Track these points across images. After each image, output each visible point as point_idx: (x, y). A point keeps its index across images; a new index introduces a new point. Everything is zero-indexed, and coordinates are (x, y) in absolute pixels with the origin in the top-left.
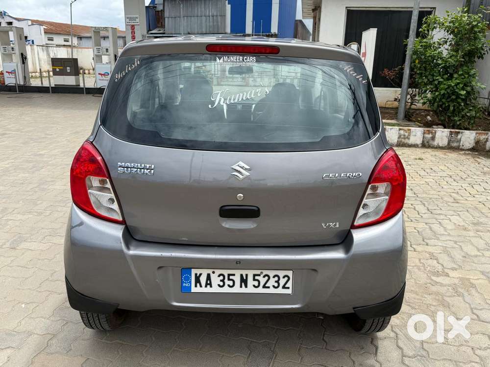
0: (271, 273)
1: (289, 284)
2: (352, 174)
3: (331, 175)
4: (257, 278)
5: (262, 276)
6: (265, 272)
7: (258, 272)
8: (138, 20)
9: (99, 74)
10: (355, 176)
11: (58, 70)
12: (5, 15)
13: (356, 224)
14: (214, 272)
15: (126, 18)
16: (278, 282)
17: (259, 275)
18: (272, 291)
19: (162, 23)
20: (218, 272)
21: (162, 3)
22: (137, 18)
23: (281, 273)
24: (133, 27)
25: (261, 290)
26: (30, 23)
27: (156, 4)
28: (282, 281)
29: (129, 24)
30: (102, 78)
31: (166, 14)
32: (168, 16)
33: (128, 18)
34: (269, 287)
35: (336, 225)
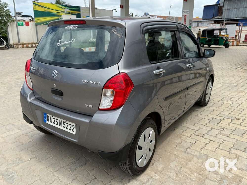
0: (69, 123)
1: (74, 130)
2: (95, 82)
3: (85, 81)
4: (64, 123)
5: (66, 123)
6: (67, 122)
7: (65, 121)
8: (188, 12)
9: (166, 40)
10: (96, 83)
11: (150, 38)
12: (147, 14)
13: (100, 108)
14: (52, 117)
15: (183, 12)
16: (71, 127)
17: (65, 122)
18: (68, 131)
19: (221, 13)
20: (54, 117)
21: (223, 2)
22: (188, 11)
23: (72, 124)
24: (185, 16)
25: (65, 129)
26: (156, 17)
27: (220, 3)
28: (72, 128)
29: (184, 15)
30: (167, 42)
31: (224, 8)
32: (225, 9)
33: (184, 12)
34: (68, 129)
35: (91, 106)
